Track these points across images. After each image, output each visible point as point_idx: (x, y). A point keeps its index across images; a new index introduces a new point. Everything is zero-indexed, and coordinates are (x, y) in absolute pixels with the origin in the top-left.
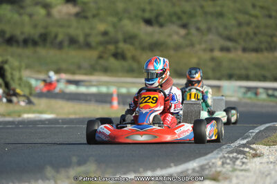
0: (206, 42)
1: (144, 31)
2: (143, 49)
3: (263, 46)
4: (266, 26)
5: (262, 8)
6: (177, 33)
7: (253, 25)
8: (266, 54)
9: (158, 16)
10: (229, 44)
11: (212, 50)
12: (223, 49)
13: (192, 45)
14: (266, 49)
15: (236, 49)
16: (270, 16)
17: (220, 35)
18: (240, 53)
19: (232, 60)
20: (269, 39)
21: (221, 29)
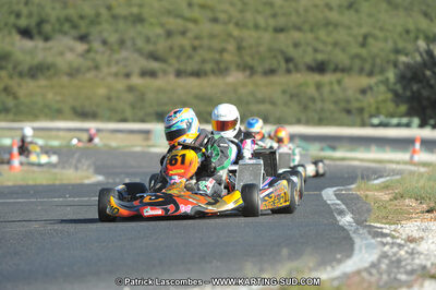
0: (117, 62)
1: (21, 48)
2: (21, 75)
3: (208, 67)
4: (212, 36)
5: (203, 7)
6: (72, 50)
7: (190, 35)
8: (213, 80)
9: (40, 23)
10: (154, 65)
11: (128, 75)
12: (145, 73)
13: (97, 68)
14: (213, 72)
15: (165, 72)
16: (215, 20)
17: (139, 51)
18: (172, 78)
19: (160, 90)
20: (217, 56)
21: (140, 43)
